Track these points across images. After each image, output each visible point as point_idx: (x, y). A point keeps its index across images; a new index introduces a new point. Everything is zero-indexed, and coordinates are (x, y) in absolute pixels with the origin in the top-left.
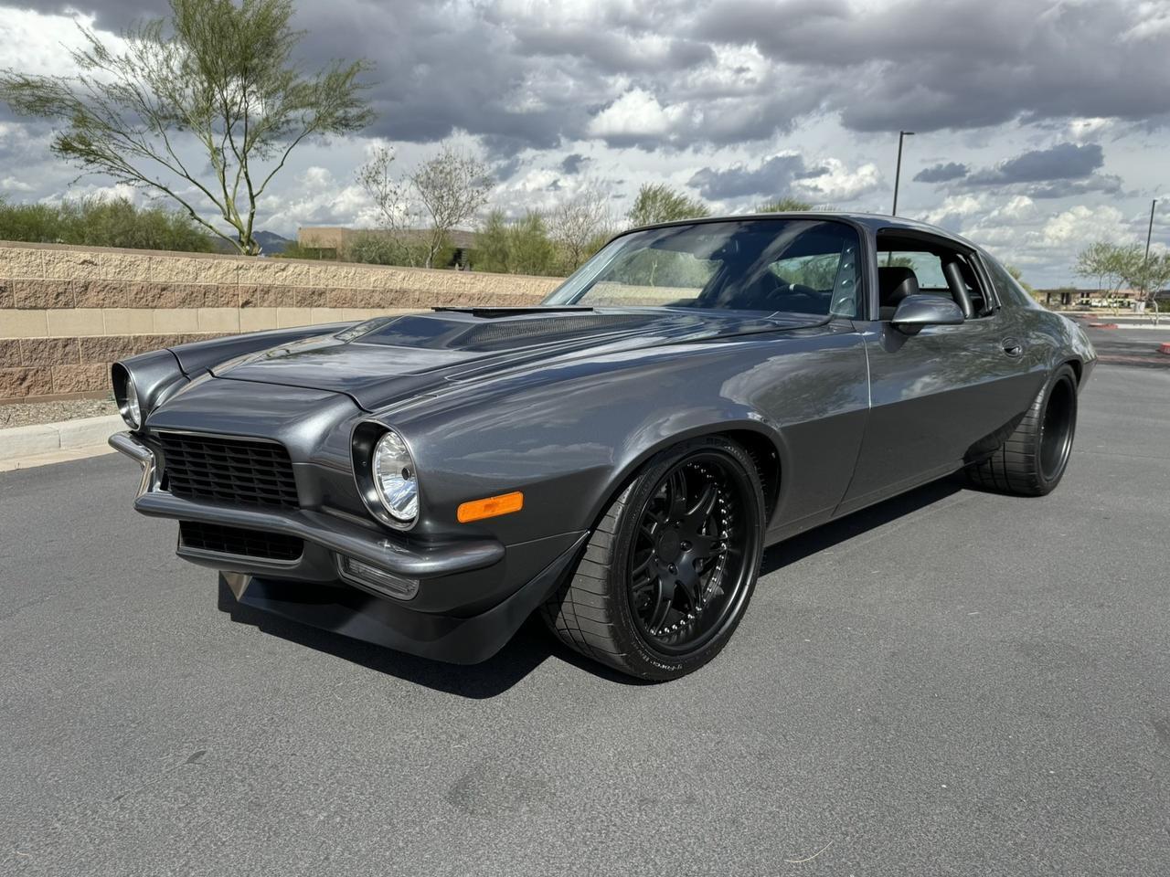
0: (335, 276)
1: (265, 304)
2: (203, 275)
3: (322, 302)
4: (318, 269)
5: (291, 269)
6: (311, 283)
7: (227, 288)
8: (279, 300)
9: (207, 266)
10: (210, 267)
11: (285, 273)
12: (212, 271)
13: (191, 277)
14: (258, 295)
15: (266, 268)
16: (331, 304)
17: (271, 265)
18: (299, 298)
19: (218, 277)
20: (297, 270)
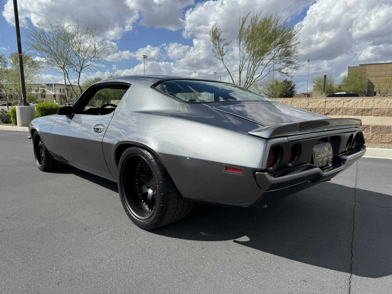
0: (379, 103)
1: (338, 114)
2: (311, 104)
3: (369, 113)
4: (369, 100)
5: (352, 101)
6: (363, 106)
7: (320, 109)
8: (344, 113)
9: (313, 102)
10: (314, 102)
11: (349, 103)
12: (315, 103)
13: (306, 105)
14: (334, 111)
15: (339, 101)
16: (374, 115)
17: (341, 100)
18: (355, 112)
19: (317, 105)
20: (356, 102)
